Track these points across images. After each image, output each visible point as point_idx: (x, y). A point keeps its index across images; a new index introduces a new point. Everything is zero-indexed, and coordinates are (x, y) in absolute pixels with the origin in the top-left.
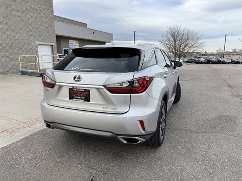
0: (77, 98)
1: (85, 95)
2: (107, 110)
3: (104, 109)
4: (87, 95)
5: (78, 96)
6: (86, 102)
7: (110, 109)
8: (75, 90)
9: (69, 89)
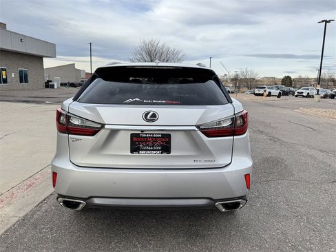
0: (146, 150)
1: (163, 143)
2: (200, 163)
3: (196, 163)
4: (167, 142)
5: (148, 145)
6: (165, 154)
7: (206, 161)
8: (145, 136)
9: (132, 135)
